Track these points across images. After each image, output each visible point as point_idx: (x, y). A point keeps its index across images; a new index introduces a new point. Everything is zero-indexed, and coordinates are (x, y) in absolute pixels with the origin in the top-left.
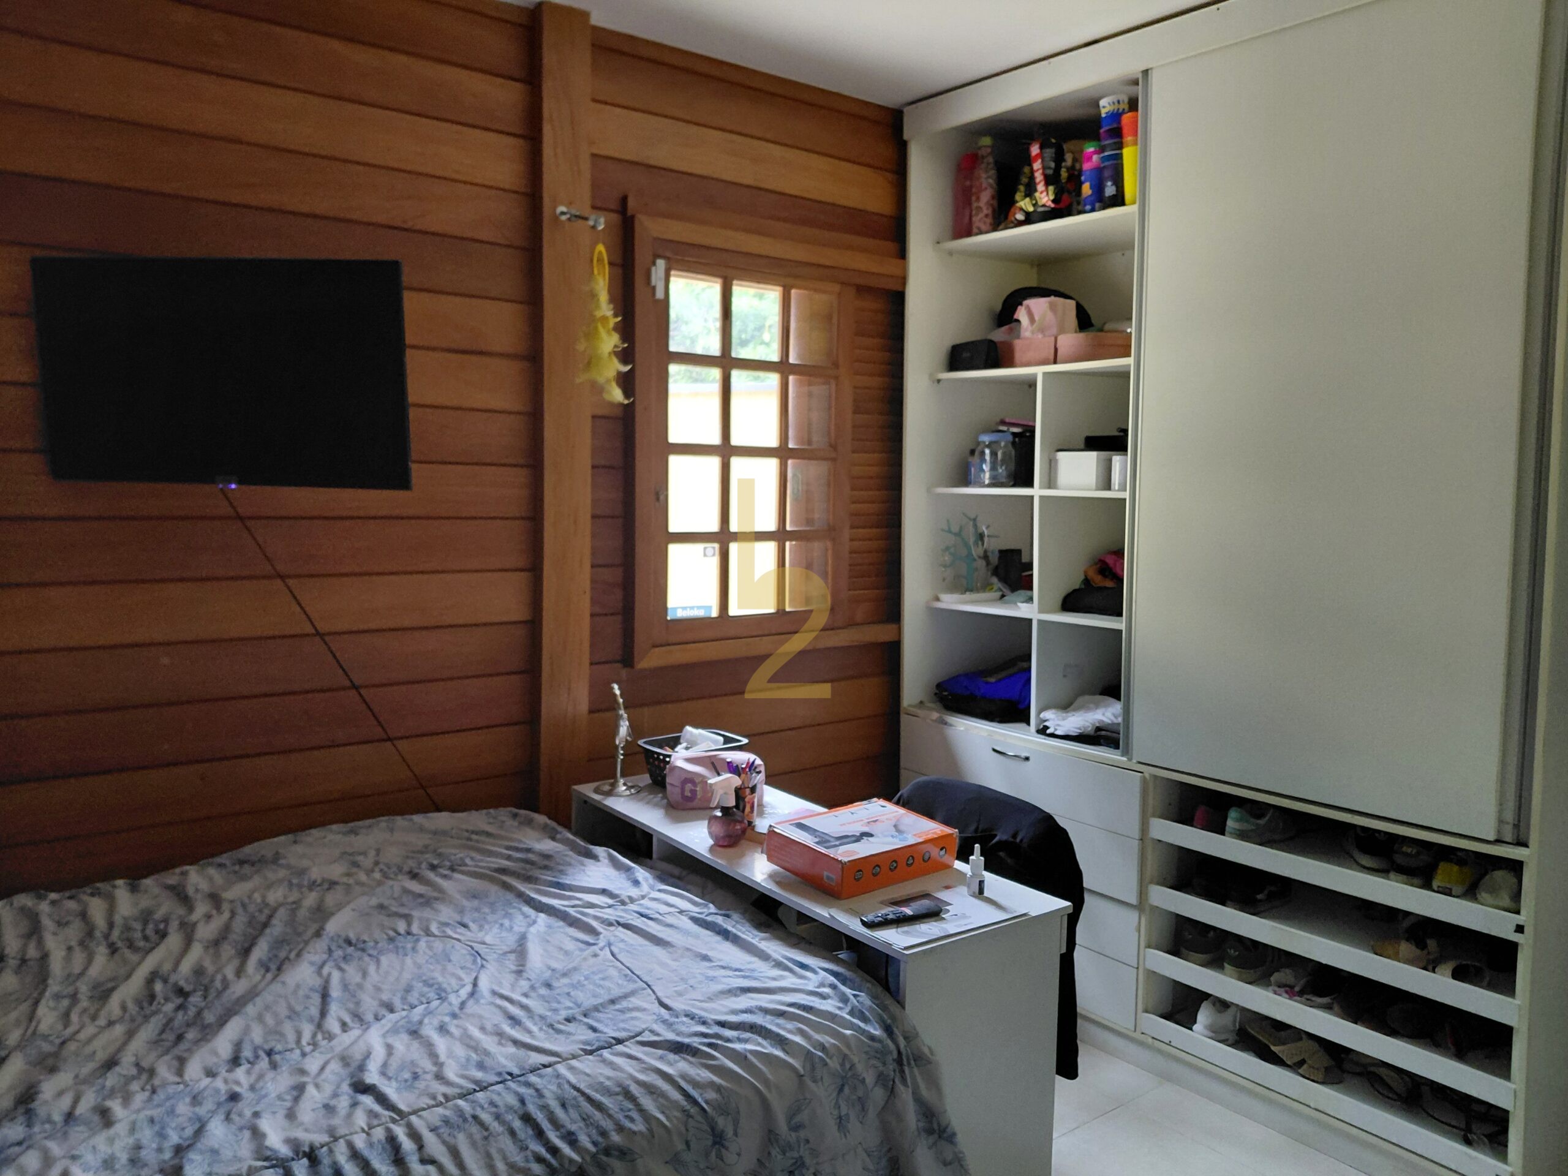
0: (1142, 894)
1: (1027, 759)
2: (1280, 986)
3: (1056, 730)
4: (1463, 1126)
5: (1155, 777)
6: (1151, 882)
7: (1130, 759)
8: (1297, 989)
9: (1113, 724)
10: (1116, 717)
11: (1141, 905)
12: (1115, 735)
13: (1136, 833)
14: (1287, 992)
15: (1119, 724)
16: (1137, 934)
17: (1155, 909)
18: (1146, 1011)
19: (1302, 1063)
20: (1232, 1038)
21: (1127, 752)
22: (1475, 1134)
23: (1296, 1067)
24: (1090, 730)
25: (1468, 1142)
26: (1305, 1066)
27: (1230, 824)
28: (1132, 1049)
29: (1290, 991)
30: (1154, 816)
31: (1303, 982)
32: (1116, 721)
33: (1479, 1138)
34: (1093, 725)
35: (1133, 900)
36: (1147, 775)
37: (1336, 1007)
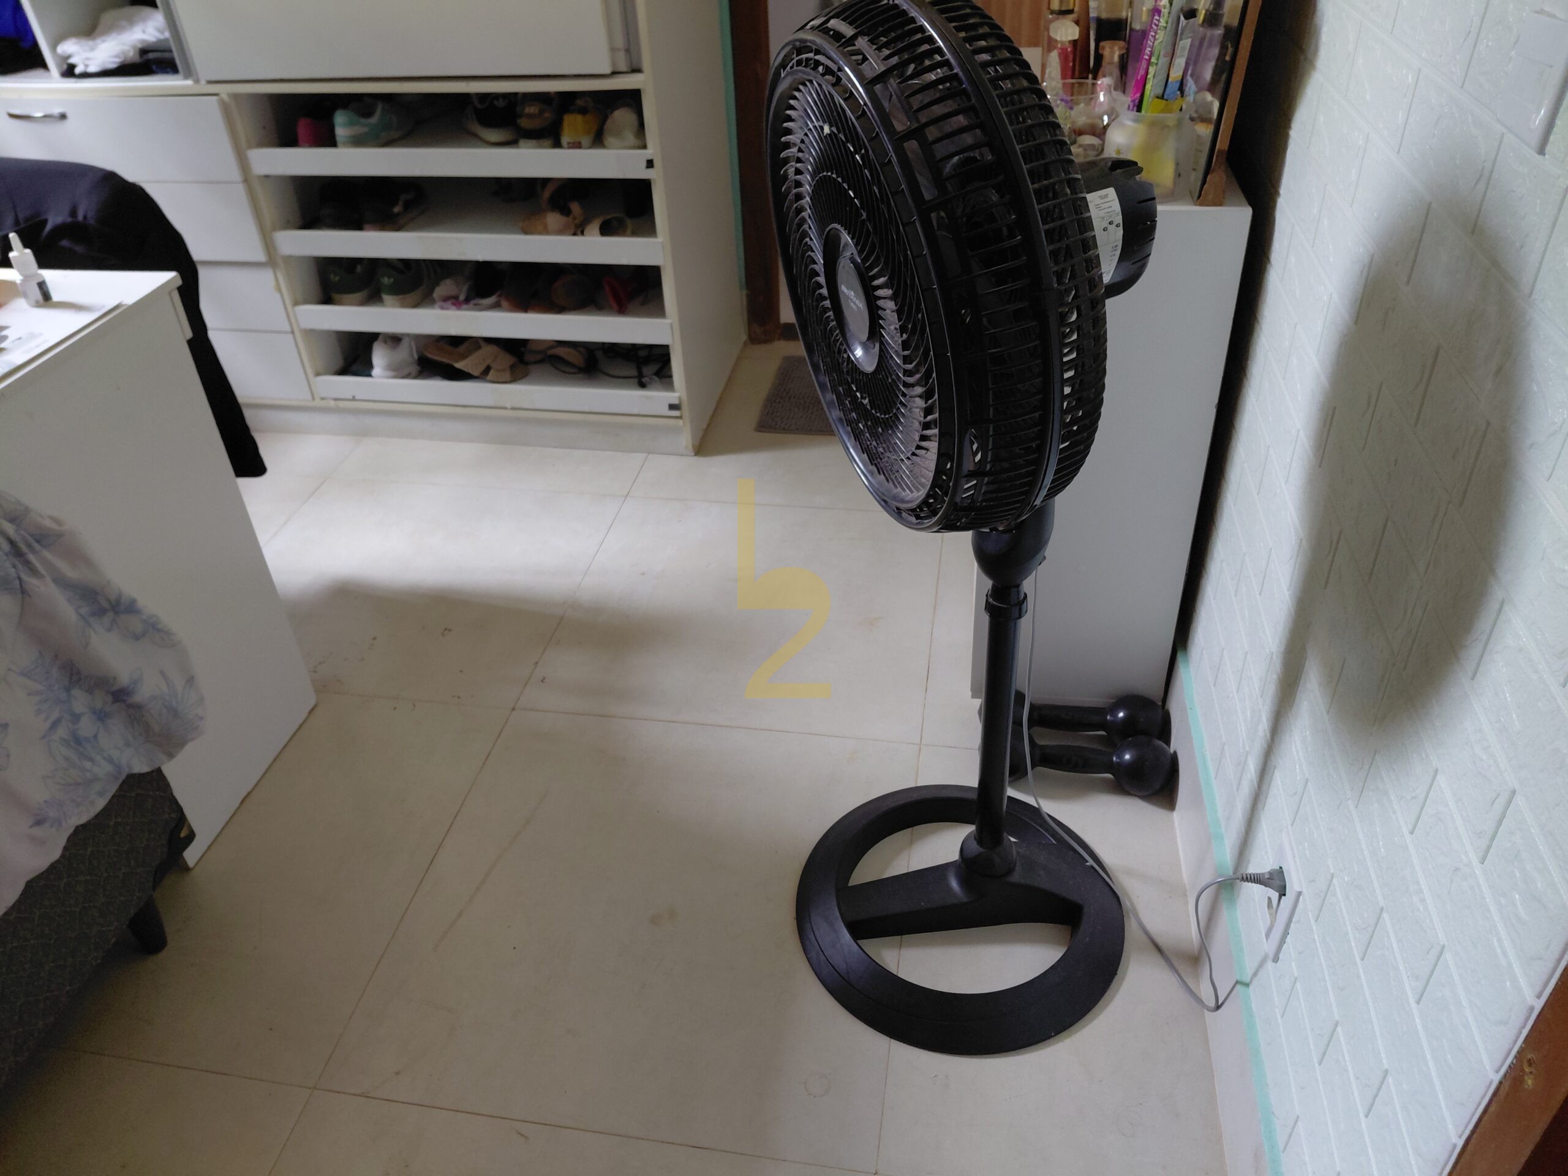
0: (269, 246)
1: (63, 117)
2: (446, 299)
3: (86, 66)
4: (634, 373)
5: (236, 96)
6: (274, 229)
7: (197, 81)
8: (462, 297)
9: (159, 41)
10: (162, 32)
11: (272, 260)
12: (166, 55)
13: (235, 174)
14: (454, 304)
15: (167, 40)
16: (278, 296)
17: (288, 259)
18: (318, 374)
19: (488, 370)
20: (415, 369)
21: (189, 74)
22: (646, 377)
23: (484, 375)
24: (132, 55)
25: (642, 385)
26: (492, 372)
27: (341, 132)
28: (318, 419)
29: (455, 301)
30: (250, 147)
31: (465, 288)
32: (161, 37)
33: (650, 379)
34: (134, 47)
35: (260, 256)
36: (225, 97)
37: (504, 303)
